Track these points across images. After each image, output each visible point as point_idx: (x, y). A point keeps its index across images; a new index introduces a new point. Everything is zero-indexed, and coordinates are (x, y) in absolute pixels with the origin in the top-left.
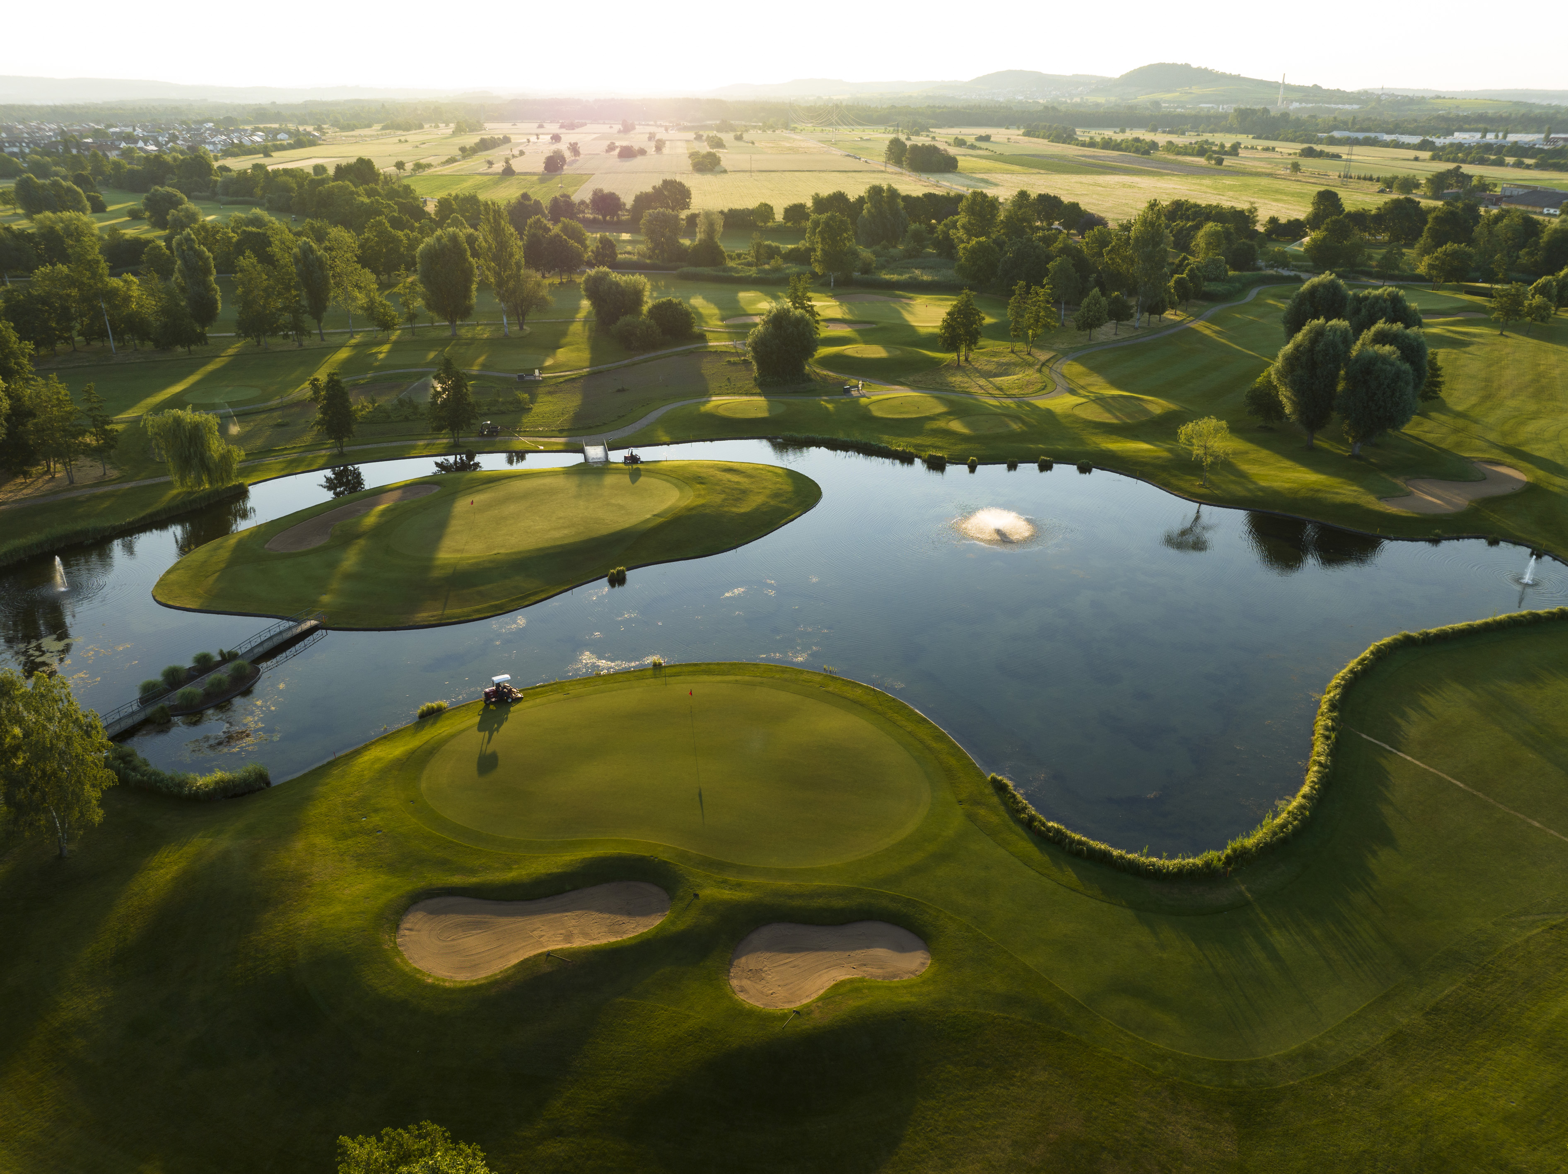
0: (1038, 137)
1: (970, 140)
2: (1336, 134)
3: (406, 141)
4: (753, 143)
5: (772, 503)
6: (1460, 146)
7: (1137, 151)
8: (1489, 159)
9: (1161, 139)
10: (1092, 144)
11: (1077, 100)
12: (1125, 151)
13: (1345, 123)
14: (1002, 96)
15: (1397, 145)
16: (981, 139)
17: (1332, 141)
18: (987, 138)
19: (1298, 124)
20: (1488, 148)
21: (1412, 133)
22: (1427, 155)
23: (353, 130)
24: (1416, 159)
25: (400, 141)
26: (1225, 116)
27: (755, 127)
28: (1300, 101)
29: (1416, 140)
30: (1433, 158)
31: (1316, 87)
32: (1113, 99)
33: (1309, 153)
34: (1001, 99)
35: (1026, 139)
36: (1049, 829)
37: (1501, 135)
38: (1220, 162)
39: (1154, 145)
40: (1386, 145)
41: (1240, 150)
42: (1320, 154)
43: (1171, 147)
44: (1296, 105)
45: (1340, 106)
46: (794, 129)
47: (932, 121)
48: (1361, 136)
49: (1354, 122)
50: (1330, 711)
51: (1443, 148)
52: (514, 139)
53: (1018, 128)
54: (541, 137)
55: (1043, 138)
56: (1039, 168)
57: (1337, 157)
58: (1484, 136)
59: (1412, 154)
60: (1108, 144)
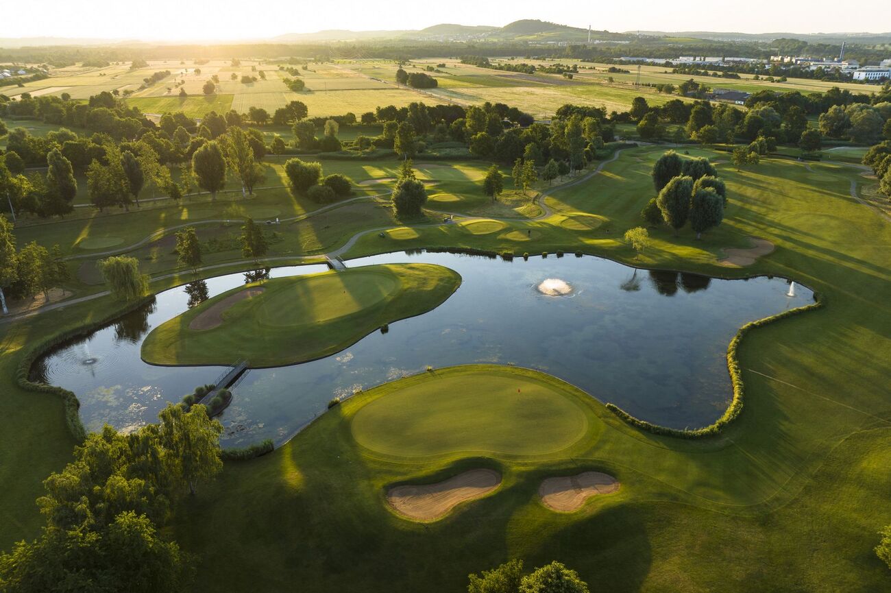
0: (470, 64)
1: (435, 66)
2: (623, 59)
3: (105, 75)
4: (315, 72)
5: (441, 284)
6: (685, 65)
7: (526, 72)
8: (700, 72)
9: (536, 63)
10: (501, 68)
11: (483, 40)
12: (519, 72)
13: (625, 52)
14: (441, 38)
15: (654, 64)
16: (440, 66)
17: (622, 63)
18: (443, 66)
19: (602, 53)
20: (698, 66)
21: (660, 57)
22: (670, 70)
23: (64, 67)
24: (666, 72)
25: (101, 74)
26: (563, 49)
27: (310, 61)
28: (600, 40)
29: (663, 61)
30: (674, 72)
31: (606, 32)
32: (502, 40)
33: (613, 70)
34: (441, 41)
35: (464, 65)
36: (642, 424)
37: (702, 58)
38: (571, 77)
39: (533, 68)
40: (648, 64)
41: (578, 70)
42: (619, 71)
43: (542, 68)
44: (597, 42)
45: (620, 42)
46: (333, 62)
47: (409, 56)
48: (635, 59)
49: (630, 52)
50: (734, 361)
51: (676, 66)
52: (173, 72)
53: (457, 58)
54: (188, 70)
55: (473, 64)
56: (480, 84)
57: (627, 72)
58: (694, 60)
59: (663, 69)
60: (509, 68)
